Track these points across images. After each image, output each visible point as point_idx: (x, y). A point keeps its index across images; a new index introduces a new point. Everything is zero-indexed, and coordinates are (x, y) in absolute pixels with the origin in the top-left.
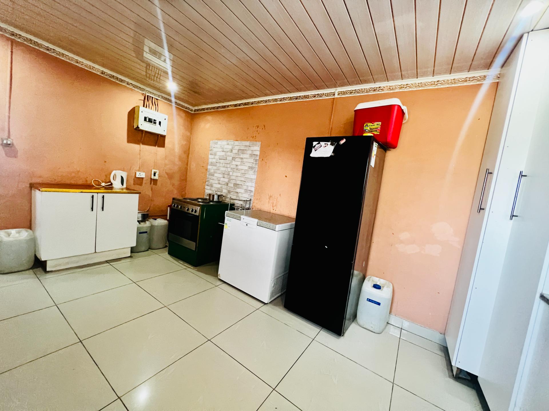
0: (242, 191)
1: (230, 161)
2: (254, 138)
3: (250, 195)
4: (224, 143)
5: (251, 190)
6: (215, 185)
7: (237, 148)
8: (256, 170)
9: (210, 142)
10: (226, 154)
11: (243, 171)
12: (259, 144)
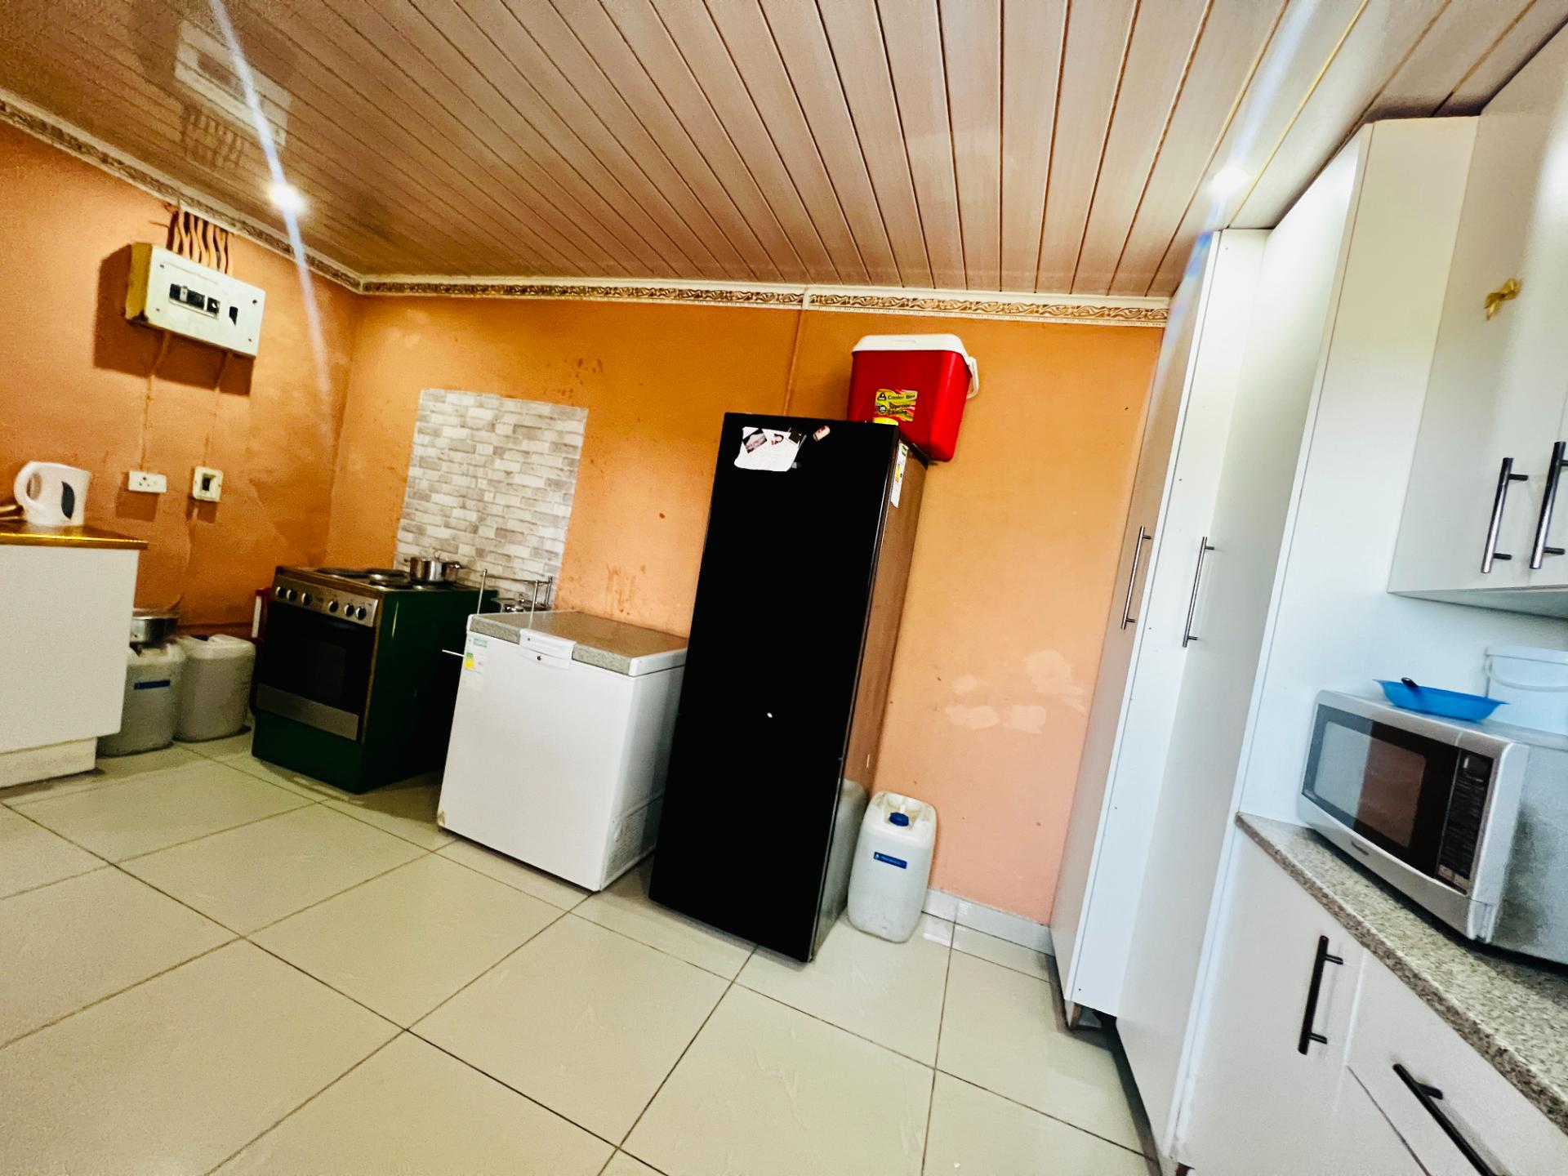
0: (524, 552)
1: (484, 458)
2: (568, 394)
3: (548, 565)
4: (468, 400)
5: (555, 550)
6: (430, 530)
7: (512, 419)
8: (572, 491)
9: (419, 392)
10: (473, 436)
11: (529, 493)
12: (582, 413)
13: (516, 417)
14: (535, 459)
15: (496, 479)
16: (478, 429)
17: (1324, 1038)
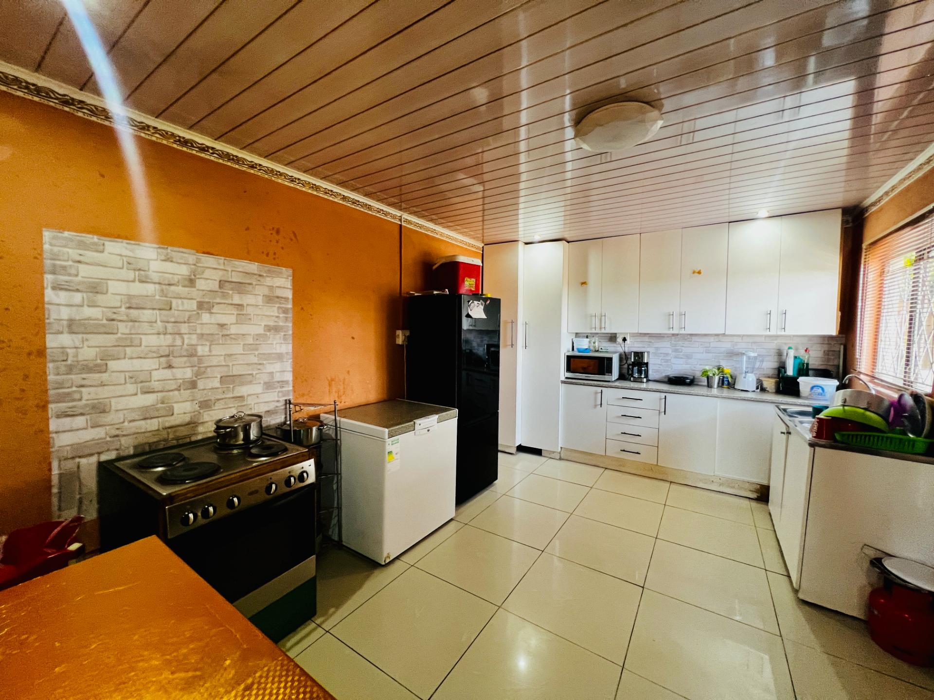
5: (285, 379)
8: (291, 332)
9: (41, 234)
13: (221, 273)
14: (250, 310)
15: (208, 332)
16: (169, 285)
17: (601, 404)
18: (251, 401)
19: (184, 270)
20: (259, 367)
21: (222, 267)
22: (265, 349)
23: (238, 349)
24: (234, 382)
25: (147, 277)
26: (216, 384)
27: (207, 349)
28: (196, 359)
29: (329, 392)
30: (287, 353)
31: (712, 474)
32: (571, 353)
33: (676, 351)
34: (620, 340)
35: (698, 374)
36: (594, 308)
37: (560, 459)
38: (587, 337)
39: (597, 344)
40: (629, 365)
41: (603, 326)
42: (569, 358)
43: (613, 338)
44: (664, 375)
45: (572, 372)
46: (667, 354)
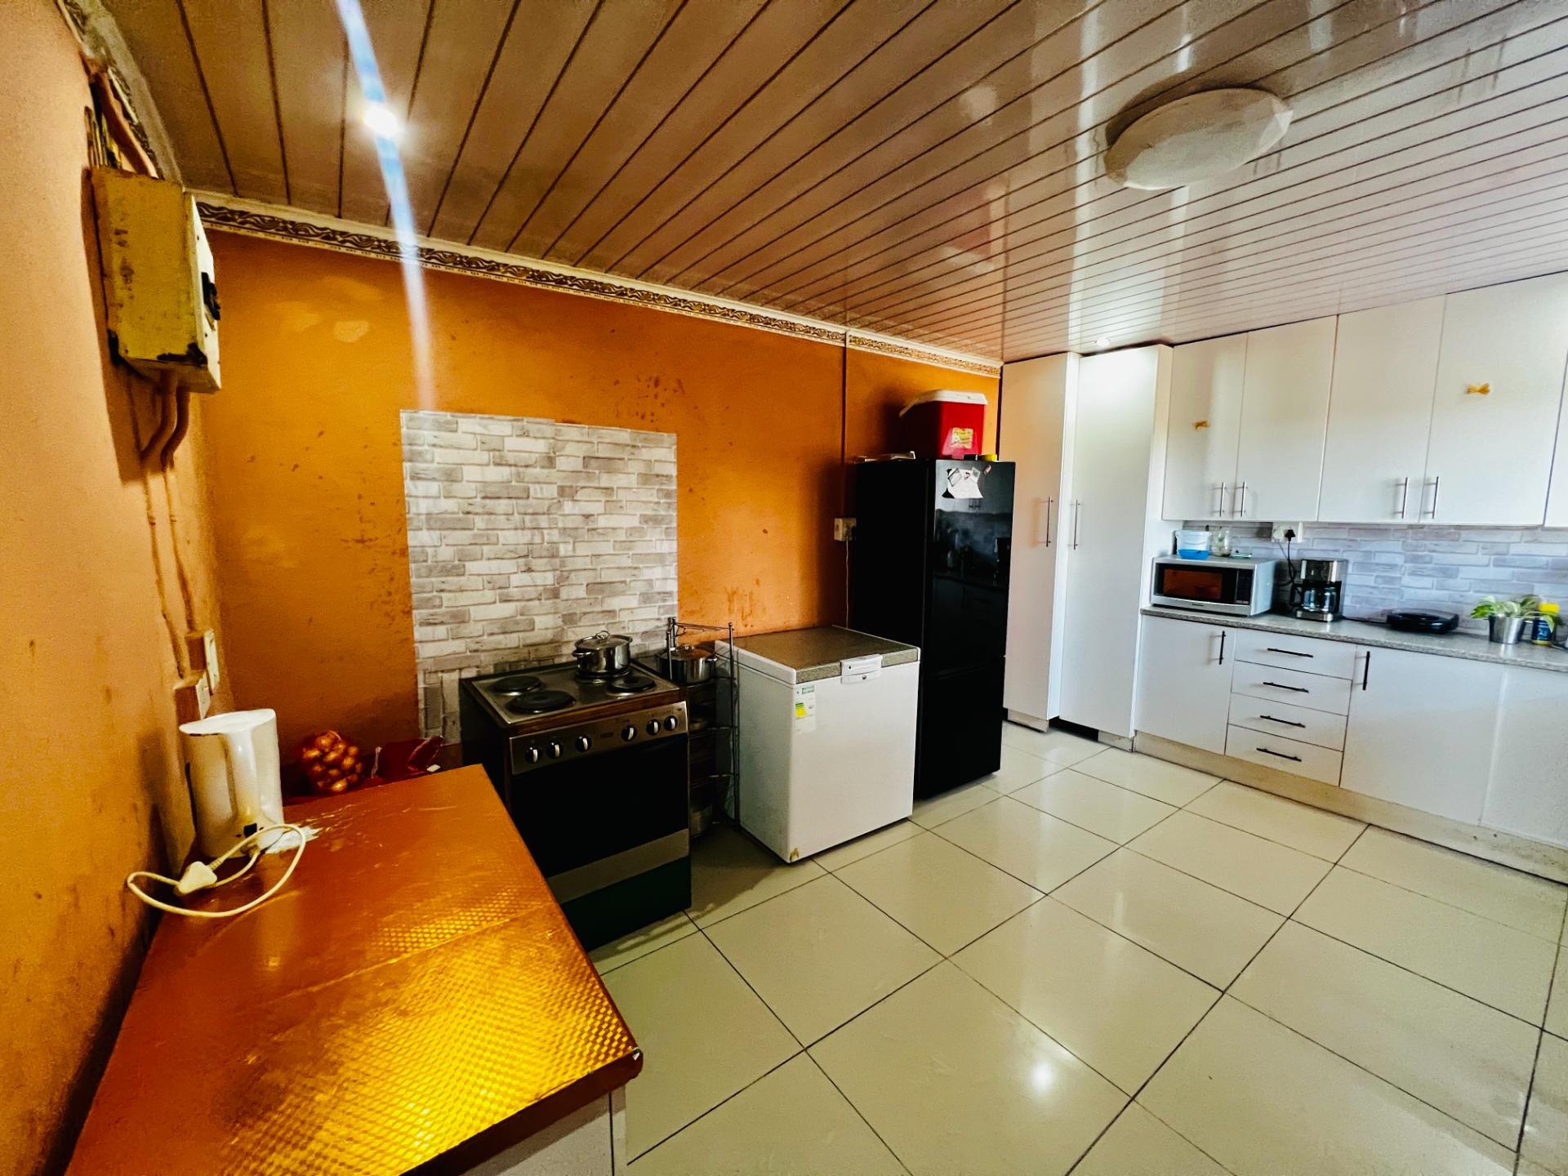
1: (547, 503)
2: (648, 418)
3: (664, 606)
4: (500, 427)
5: (668, 590)
8: (674, 525)
9: (398, 417)
11: (622, 535)
12: (670, 439)
13: (585, 447)
14: (622, 495)
15: (571, 526)
16: (527, 466)
17: (1221, 658)
18: (624, 617)
19: (541, 446)
20: (634, 572)
21: (586, 439)
22: (640, 548)
23: (606, 548)
24: (602, 591)
25: (502, 457)
26: (581, 592)
27: (570, 547)
28: (557, 561)
29: (729, 609)
30: (670, 553)
31: (1476, 823)
32: (1169, 559)
33: (1415, 559)
34: (1279, 535)
35: (1466, 611)
36: (1220, 472)
37: (1132, 751)
38: (1207, 528)
39: (1226, 542)
40: (1295, 586)
41: (1238, 508)
42: (1162, 569)
43: (1264, 531)
44: (1380, 608)
45: (1165, 595)
46: (1392, 566)
